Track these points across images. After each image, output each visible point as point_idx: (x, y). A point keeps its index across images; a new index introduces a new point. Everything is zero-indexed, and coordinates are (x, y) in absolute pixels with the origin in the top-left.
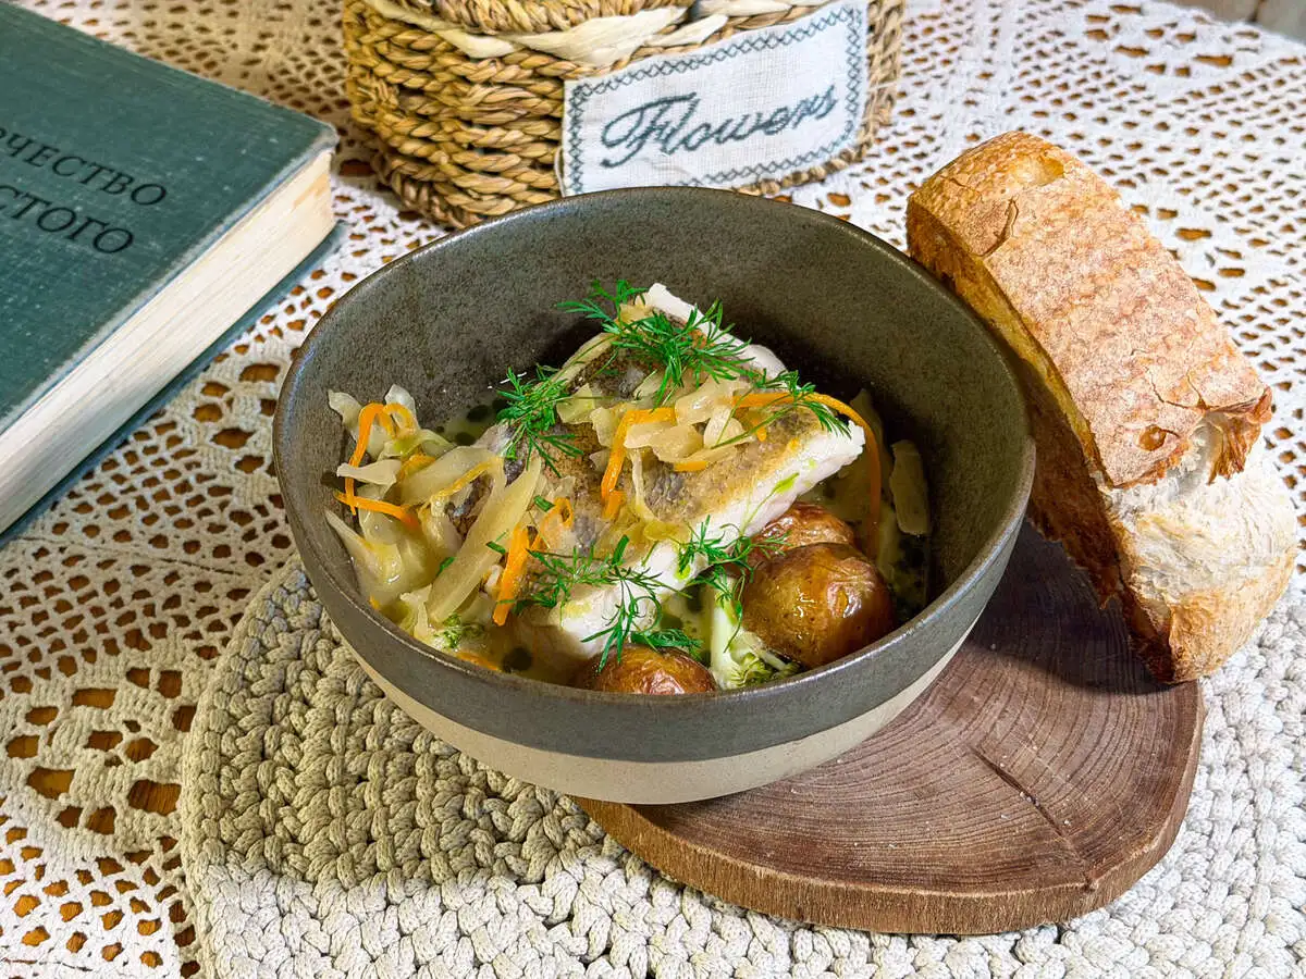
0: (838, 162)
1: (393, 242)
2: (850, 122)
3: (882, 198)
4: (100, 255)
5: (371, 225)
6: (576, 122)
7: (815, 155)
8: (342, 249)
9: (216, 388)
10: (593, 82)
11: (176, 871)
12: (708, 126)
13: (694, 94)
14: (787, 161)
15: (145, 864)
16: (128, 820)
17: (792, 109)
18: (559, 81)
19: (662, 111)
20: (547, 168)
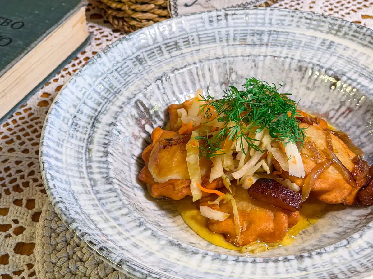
1: (111, 40)
8: (92, 44)
11: (34, 277)
14: (252, 2)
15: (21, 275)
16: (14, 259)
20: (165, 8)
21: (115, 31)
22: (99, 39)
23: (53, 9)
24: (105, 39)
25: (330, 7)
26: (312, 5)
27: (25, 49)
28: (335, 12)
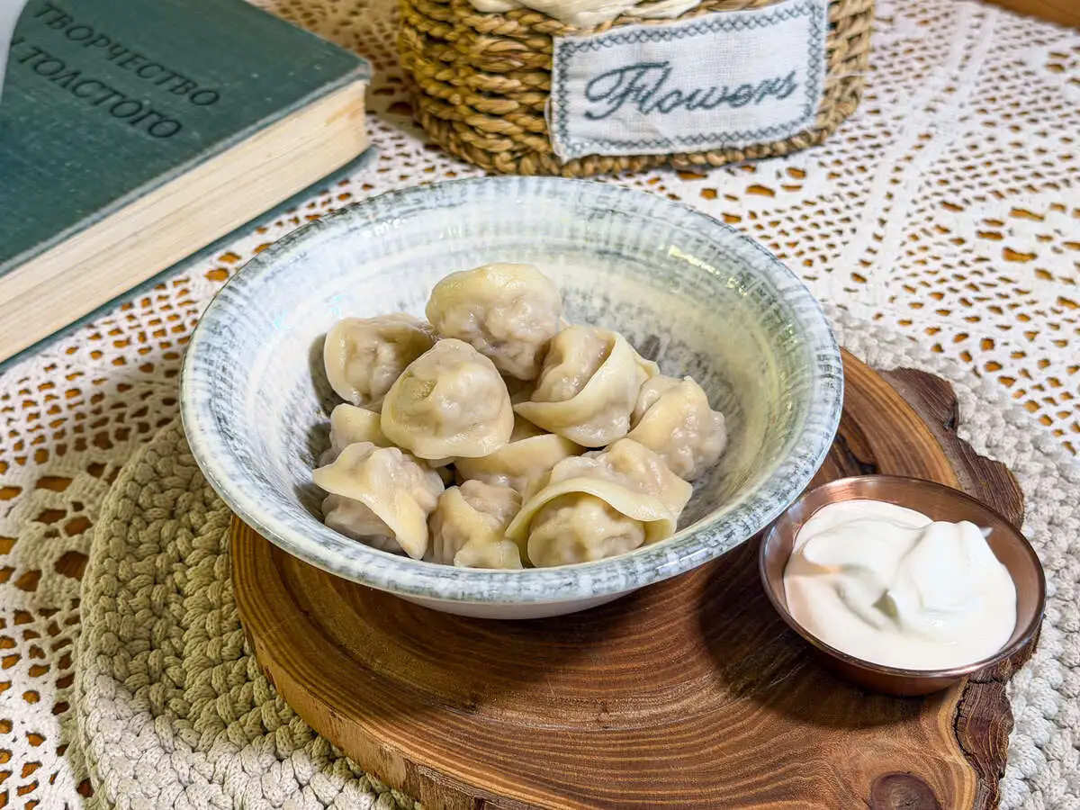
0: (799, 141)
2: (808, 105)
3: (833, 175)
4: (150, 138)
5: (400, 150)
6: (563, 76)
7: (775, 131)
8: (370, 167)
9: (232, 256)
10: (578, 40)
11: (75, 627)
12: (679, 93)
13: (667, 62)
14: (749, 133)
15: (51, 618)
16: (50, 582)
17: (755, 86)
18: (549, 37)
19: (640, 75)
20: (540, 114)
21: (431, 147)
22: (389, 159)
23: (291, 74)
24: (402, 160)
25: (944, 176)
26: (902, 164)
27: (200, 150)
28: (952, 191)
